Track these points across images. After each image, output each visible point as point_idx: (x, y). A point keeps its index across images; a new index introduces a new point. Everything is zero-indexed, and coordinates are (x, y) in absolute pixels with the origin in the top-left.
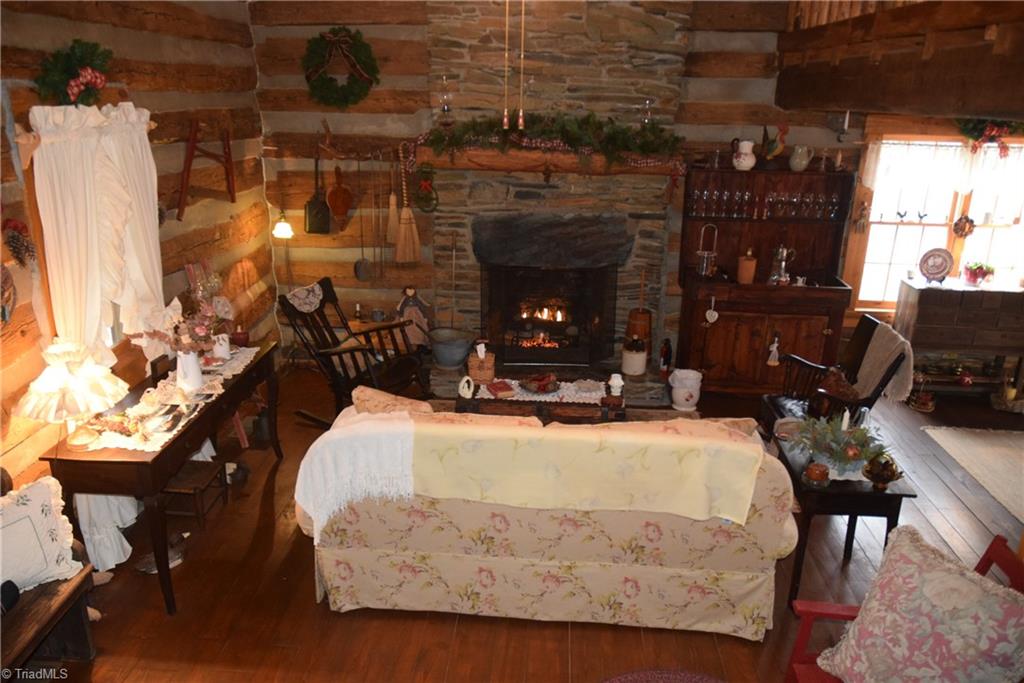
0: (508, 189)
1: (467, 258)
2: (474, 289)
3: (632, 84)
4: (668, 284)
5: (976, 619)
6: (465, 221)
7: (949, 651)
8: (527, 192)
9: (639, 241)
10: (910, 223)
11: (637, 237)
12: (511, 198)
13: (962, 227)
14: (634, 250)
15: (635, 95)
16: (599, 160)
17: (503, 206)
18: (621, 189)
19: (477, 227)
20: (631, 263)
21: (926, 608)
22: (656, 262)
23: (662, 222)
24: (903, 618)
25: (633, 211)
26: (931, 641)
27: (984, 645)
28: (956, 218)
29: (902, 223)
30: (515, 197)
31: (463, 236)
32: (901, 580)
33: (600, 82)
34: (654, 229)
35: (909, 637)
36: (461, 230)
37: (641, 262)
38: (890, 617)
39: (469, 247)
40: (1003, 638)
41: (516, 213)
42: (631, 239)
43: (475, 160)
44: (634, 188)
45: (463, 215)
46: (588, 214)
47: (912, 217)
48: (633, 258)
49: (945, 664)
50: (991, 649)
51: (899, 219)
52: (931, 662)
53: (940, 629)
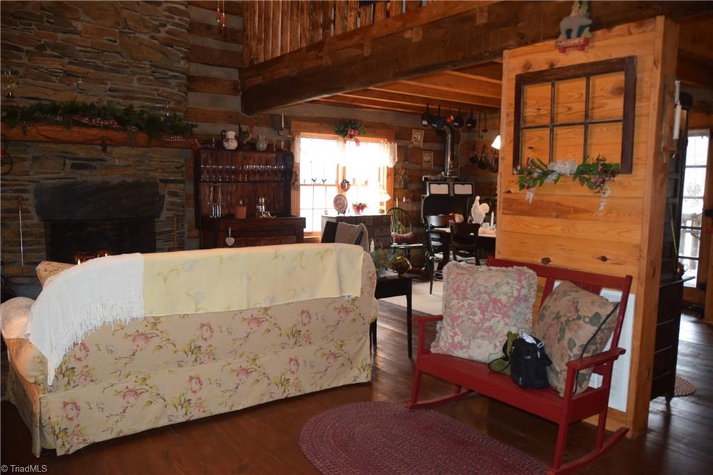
0: (65, 162)
1: (31, 218)
2: (39, 243)
3: (155, 90)
4: (189, 230)
5: (508, 283)
6: (29, 187)
7: (501, 304)
8: (81, 164)
9: (168, 199)
10: (319, 185)
11: (167, 196)
12: (68, 168)
13: (344, 185)
14: (165, 205)
15: (157, 97)
16: (142, 137)
17: (62, 175)
18: (153, 162)
19: (38, 193)
20: (165, 215)
21: (482, 290)
22: (181, 213)
23: (182, 185)
24: (473, 300)
25: (162, 178)
26: (491, 304)
27: (516, 294)
28: (340, 182)
29: (315, 185)
30: (71, 168)
31: (27, 200)
32: (464, 283)
33: (133, 87)
34: (177, 190)
35: (480, 308)
36: (24, 195)
37: (170, 214)
38: (466, 303)
39: (32, 209)
40: (522, 287)
41: (73, 180)
42: (163, 198)
43: (44, 133)
44: (162, 162)
45: (27, 183)
46: (129, 180)
47: (319, 181)
48: (164, 211)
49: (502, 312)
50: (519, 295)
51: (313, 183)
52: (495, 314)
53: (493, 296)
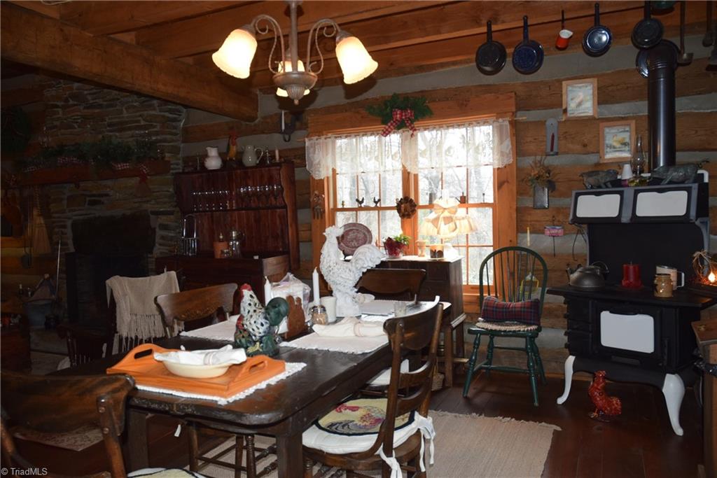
3: (140, 116)
6: (66, 223)
8: (93, 200)
9: (159, 233)
10: (367, 208)
11: (157, 230)
13: (404, 207)
14: (157, 240)
15: (143, 123)
17: (84, 211)
19: (74, 228)
20: (156, 250)
23: (172, 217)
25: (153, 210)
29: (361, 209)
30: (89, 204)
31: (66, 234)
34: (169, 223)
36: (63, 230)
37: (163, 249)
39: (70, 242)
42: (154, 231)
44: (153, 192)
45: (66, 220)
47: (369, 203)
48: (157, 246)
51: (358, 206)
